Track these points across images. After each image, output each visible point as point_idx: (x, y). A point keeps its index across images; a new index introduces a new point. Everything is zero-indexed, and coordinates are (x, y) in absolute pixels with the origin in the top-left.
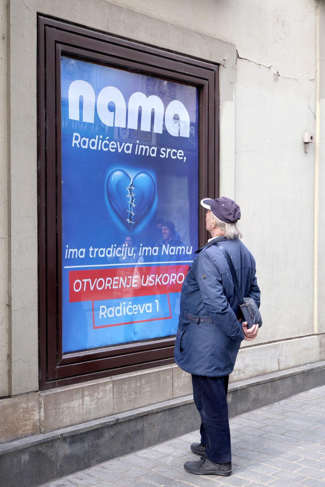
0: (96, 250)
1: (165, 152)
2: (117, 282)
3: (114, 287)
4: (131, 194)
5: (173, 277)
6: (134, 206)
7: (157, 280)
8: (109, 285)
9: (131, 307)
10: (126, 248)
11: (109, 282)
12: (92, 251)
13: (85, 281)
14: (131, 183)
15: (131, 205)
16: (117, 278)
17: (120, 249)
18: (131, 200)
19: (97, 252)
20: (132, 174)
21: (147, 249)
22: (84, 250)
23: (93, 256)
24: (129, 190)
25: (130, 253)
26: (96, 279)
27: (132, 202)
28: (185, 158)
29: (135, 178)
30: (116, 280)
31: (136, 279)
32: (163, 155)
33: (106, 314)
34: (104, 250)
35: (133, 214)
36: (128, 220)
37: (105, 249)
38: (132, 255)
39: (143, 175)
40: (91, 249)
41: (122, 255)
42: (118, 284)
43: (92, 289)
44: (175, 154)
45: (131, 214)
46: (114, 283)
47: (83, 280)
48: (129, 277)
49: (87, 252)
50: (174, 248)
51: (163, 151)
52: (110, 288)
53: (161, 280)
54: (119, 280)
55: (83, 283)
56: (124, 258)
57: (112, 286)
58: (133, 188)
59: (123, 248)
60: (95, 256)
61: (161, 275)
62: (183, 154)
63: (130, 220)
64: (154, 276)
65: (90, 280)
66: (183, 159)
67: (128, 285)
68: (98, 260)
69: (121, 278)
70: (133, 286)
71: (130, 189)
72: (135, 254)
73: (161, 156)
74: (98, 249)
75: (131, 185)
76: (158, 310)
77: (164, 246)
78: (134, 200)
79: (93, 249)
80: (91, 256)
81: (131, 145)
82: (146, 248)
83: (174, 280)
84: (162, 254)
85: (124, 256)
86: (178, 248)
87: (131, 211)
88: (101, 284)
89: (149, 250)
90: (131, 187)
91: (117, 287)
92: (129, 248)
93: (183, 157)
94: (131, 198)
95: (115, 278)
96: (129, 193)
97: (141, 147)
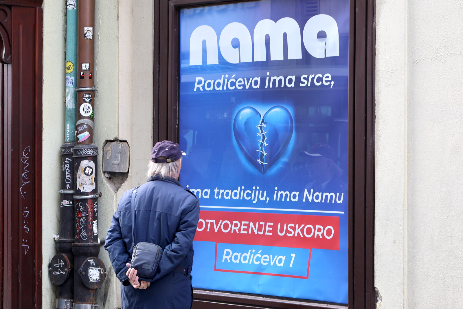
0: (222, 191)
1: (307, 79)
2: (246, 227)
3: (242, 232)
4: (262, 132)
5: (319, 230)
6: (266, 145)
7: (298, 231)
8: (237, 229)
9: (260, 256)
10: (257, 191)
11: (236, 225)
12: (217, 192)
13: (210, 221)
14: (261, 120)
15: (262, 144)
16: (247, 223)
17: (250, 192)
18: (262, 139)
19: (223, 193)
20: (262, 110)
21: (284, 194)
22: (209, 191)
23: (219, 197)
24: (259, 128)
25: (262, 196)
26: (221, 221)
27: (263, 141)
28: (333, 83)
29: (266, 113)
30: (245, 225)
31: (270, 226)
32: (304, 83)
33: (231, 259)
34: (230, 192)
35: (265, 154)
36: (259, 161)
37: (231, 190)
38: (264, 198)
39: (277, 110)
40: (216, 190)
41: (253, 199)
42: (247, 230)
43: (216, 230)
44: (319, 80)
45: (262, 155)
46: (243, 227)
47: (207, 221)
48: (261, 223)
49: (212, 193)
50: (320, 194)
51: (304, 78)
52: (238, 232)
53: (302, 231)
54: (248, 225)
55: (207, 223)
56: (254, 202)
57: (239, 230)
58: (264, 125)
59: (254, 191)
60: (220, 198)
61: (303, 225)
62: (330, 79)
63: (262, 160)
64: (293, 225)
65: (214, 221)
66: (330, 84)
67: (261, 231)
68: (222, 202)
69: (251, 223)
70: (267, 233)
71: (261, 127)
72: (268, 199)
73: (301, 85)
74: (223, 191)
75: (262, 122)
76: (291, 266)
77: (306, 192)
78: (266, 138)
79: (218, 190)
80: (216, 197)
81: (259, 79)
82: (282, 192)
83: (320, 234)
84: (304, 201)
85: (254, 200)
86: (325, 194)
87: (262, 150)
88: (226, 226)
89: (286, 195)
90: (261, 124)
91: (246, 232)
92: (261, 192)
93: (330, 81)
94: (262, 136)
95: (243, 223)
96: (260, 131)
97: (272, 78)
